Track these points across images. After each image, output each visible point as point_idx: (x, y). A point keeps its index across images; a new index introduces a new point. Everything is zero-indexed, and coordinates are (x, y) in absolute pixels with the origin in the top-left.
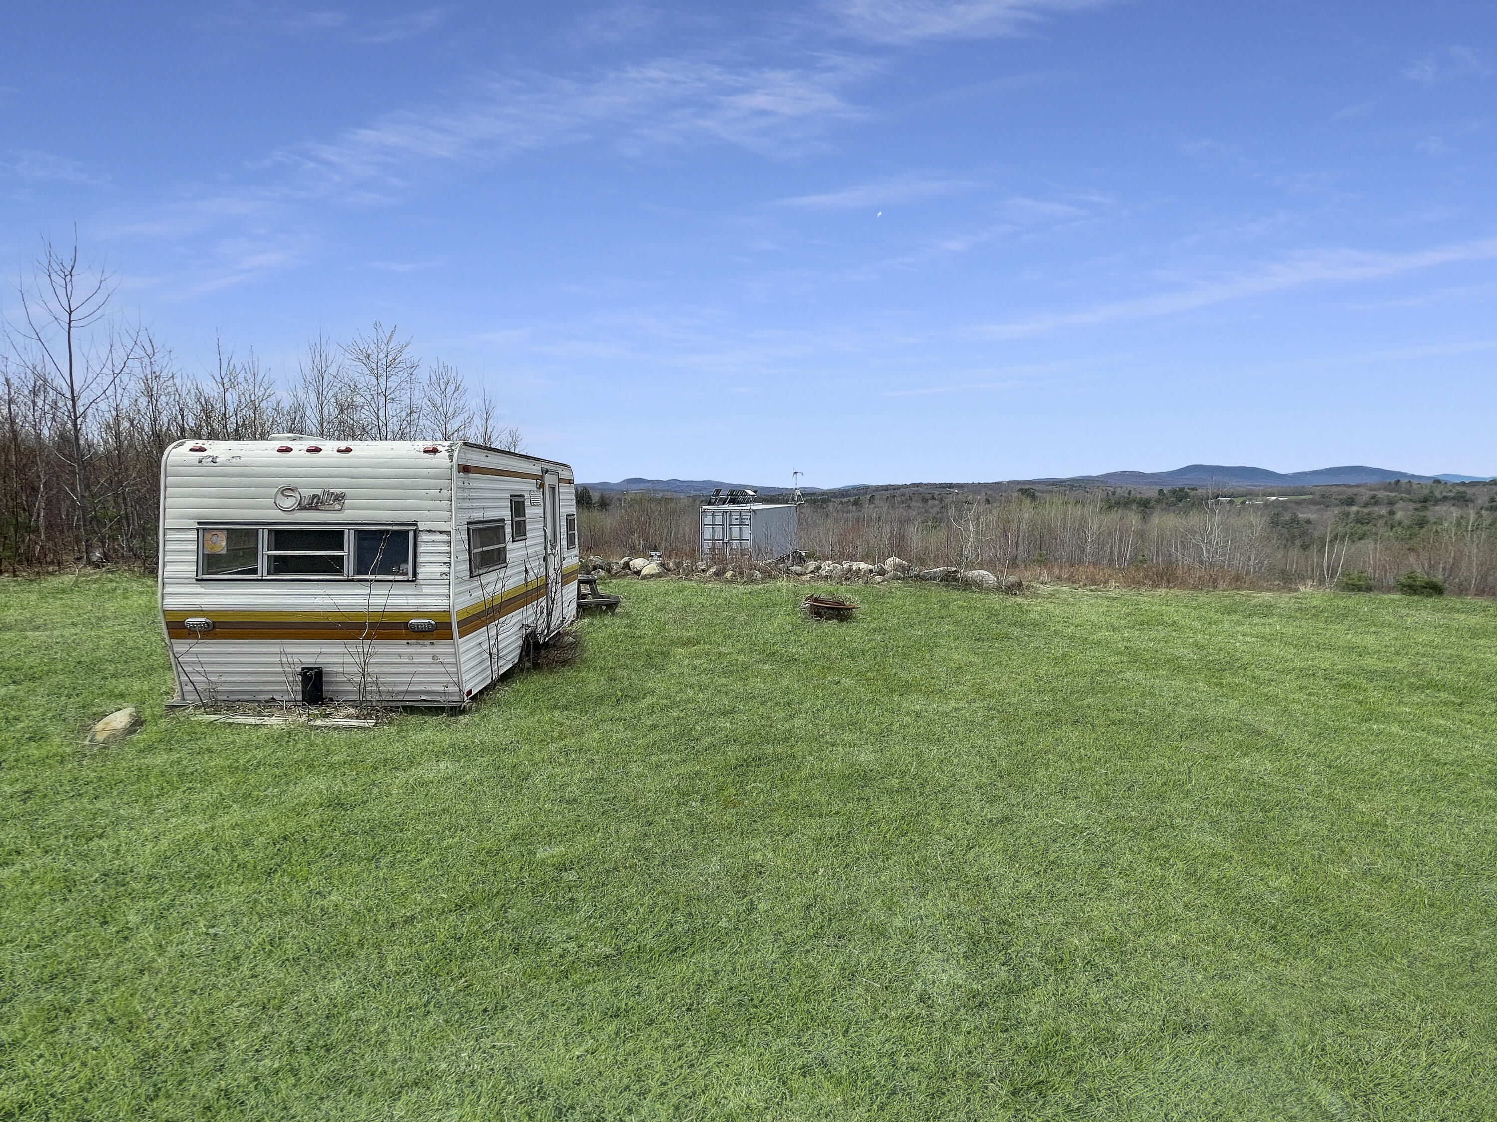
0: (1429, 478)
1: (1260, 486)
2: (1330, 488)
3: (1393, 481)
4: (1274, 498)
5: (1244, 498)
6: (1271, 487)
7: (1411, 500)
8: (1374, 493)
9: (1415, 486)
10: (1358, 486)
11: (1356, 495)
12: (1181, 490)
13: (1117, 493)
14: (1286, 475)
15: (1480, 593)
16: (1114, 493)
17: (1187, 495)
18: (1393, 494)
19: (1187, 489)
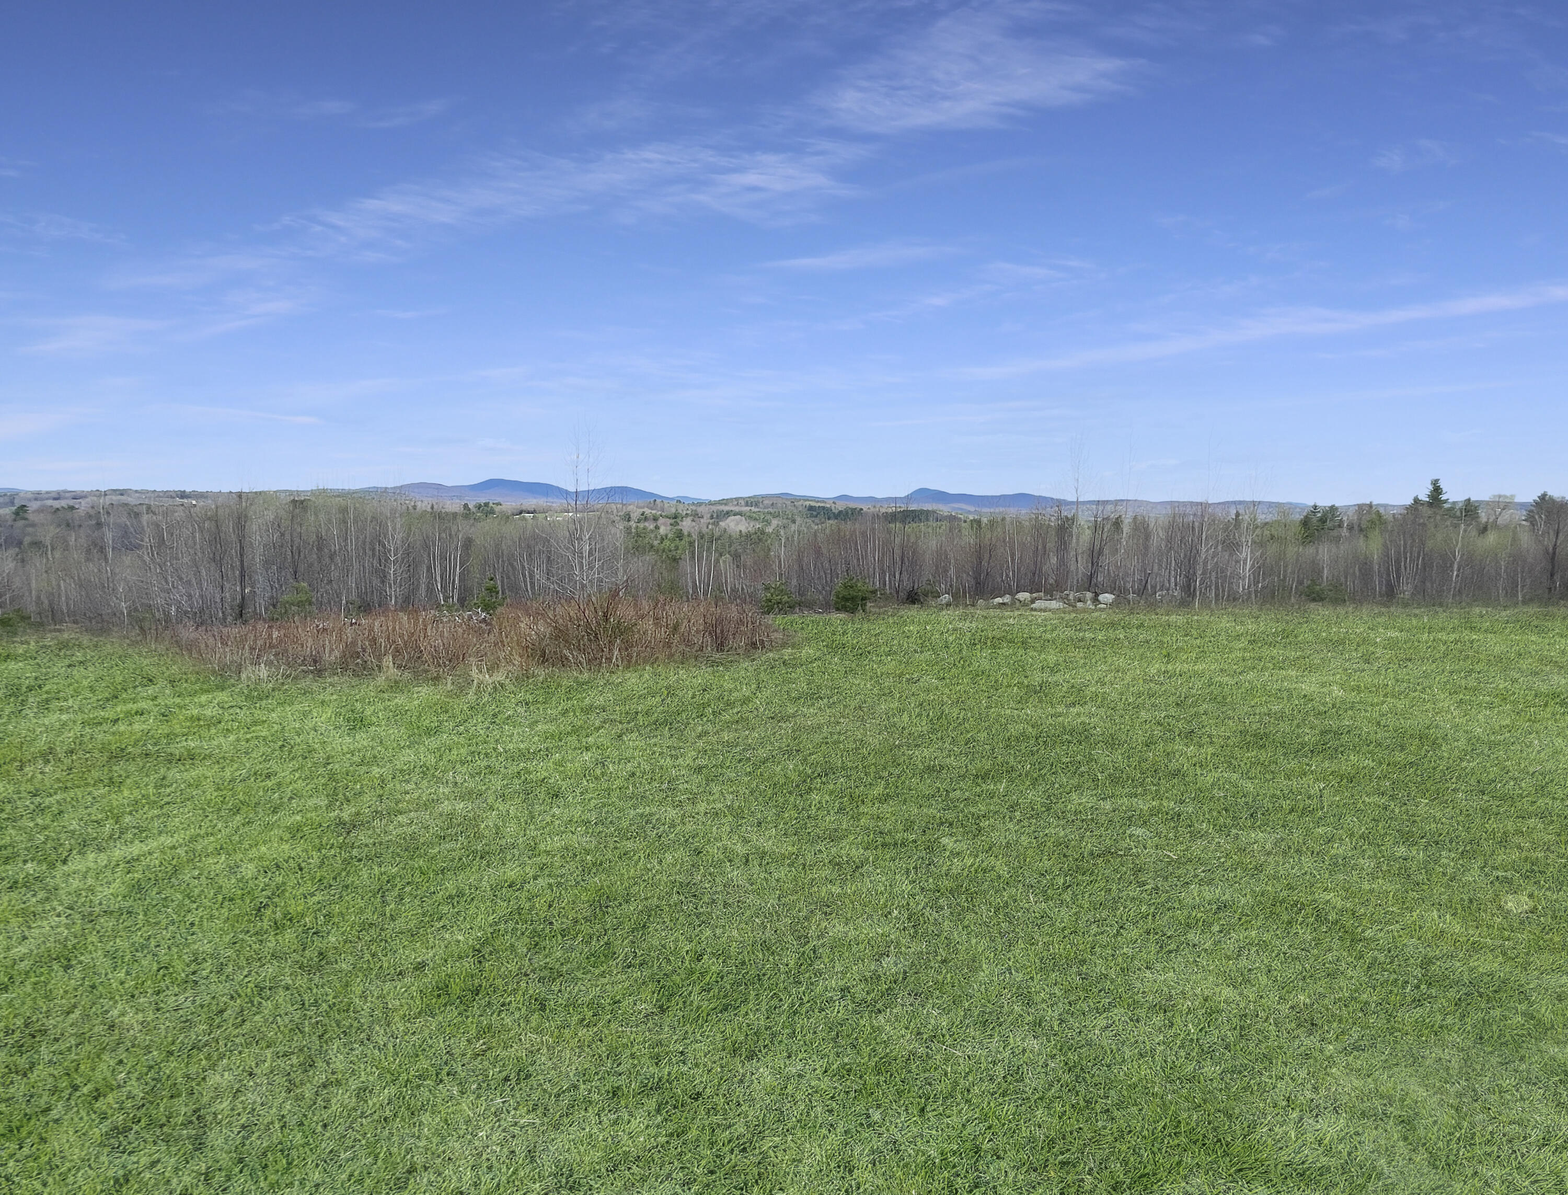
8: (642, 510)
9: (666, 505)
12: (486, 504)
13: (418, 507)
16: (415, 507)
17: (492, 512)
18: (654, 512)
19: (491, 505)
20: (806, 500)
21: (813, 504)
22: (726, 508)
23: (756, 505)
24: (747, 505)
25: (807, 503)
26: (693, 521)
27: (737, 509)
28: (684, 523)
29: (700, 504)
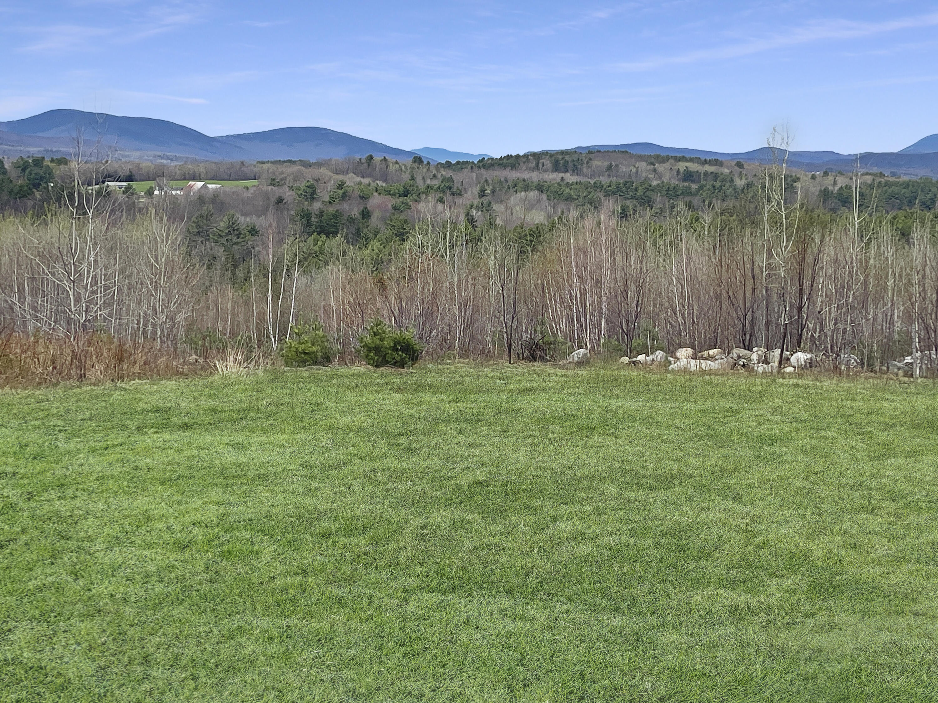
0: (410, 153)
1: (177, 158)
2: (281, 168)
3: (364, 157)
4: (200, 184)
5: (152, 183)
6: (195, 161)
7: (389, 193)
8: (341, 177)
9: (393, 168)
10: (319, 165)
11: (317, 180)
12: (38, 162)
14: (214, 139)
15: (465, 353)
17: (49, 176)
18: (366, 181)
19: (47, 162)
20: (683, 159)
21: (693, 167)
22: (513, 175)
23: (576, 170)
24: (556, 167)
25: (682, 166)
26: (441, 201)
27: (535, 177)
28: (422, 206)
29: (461, 165)
